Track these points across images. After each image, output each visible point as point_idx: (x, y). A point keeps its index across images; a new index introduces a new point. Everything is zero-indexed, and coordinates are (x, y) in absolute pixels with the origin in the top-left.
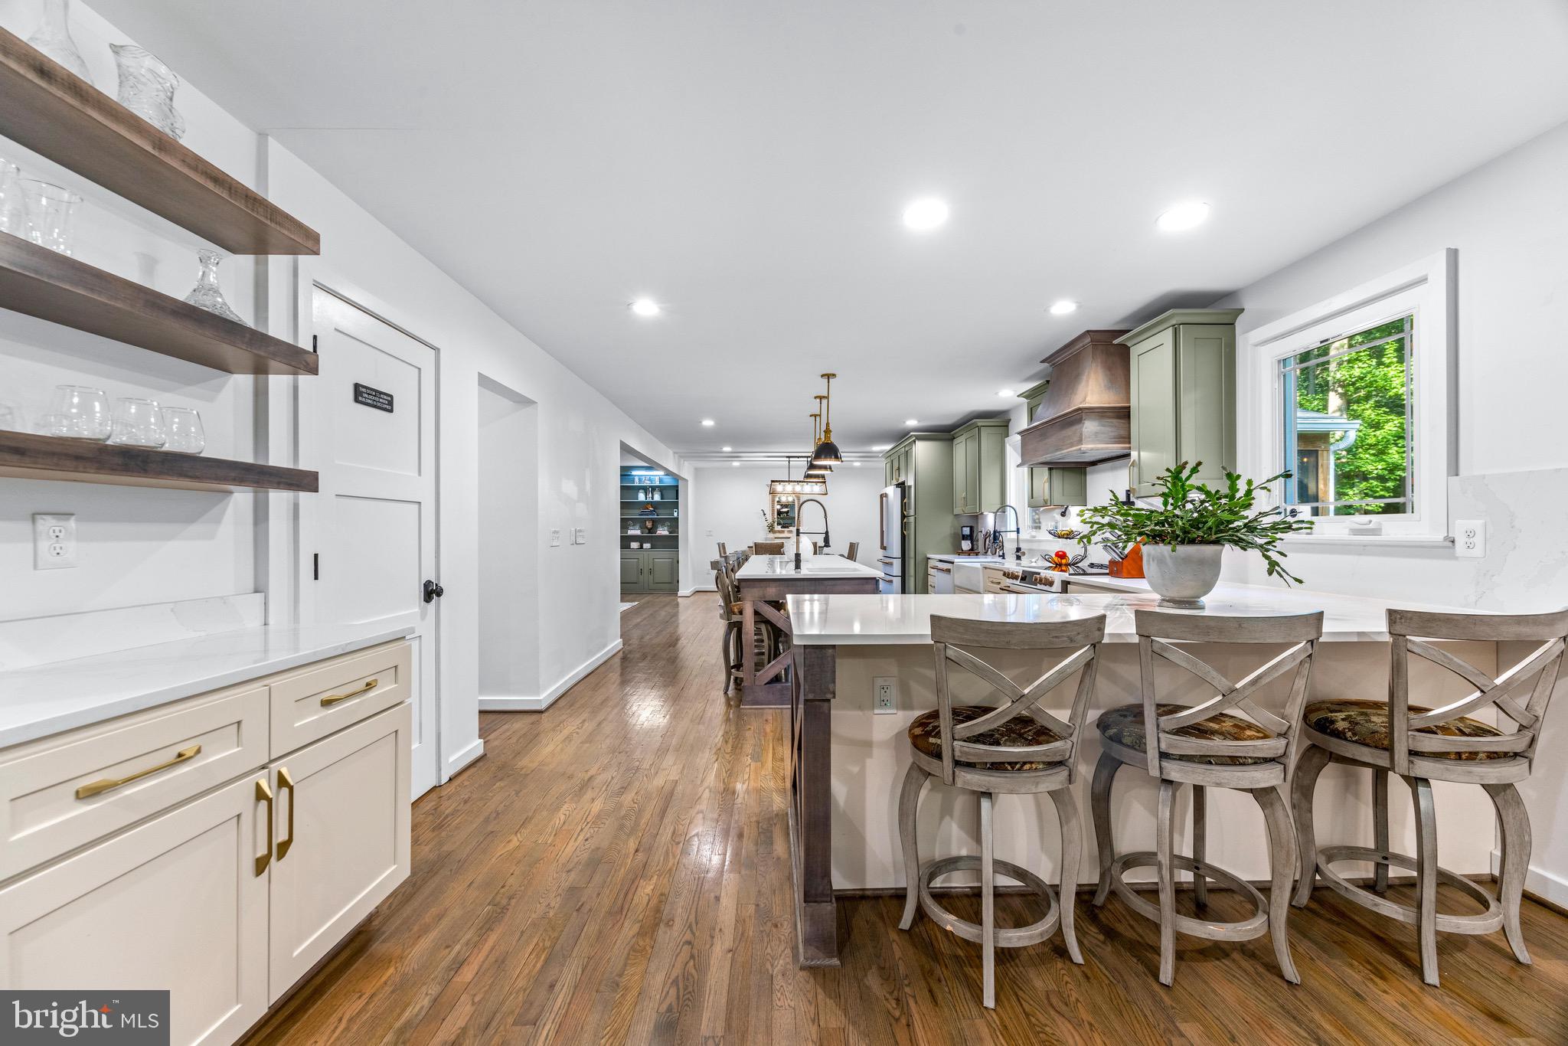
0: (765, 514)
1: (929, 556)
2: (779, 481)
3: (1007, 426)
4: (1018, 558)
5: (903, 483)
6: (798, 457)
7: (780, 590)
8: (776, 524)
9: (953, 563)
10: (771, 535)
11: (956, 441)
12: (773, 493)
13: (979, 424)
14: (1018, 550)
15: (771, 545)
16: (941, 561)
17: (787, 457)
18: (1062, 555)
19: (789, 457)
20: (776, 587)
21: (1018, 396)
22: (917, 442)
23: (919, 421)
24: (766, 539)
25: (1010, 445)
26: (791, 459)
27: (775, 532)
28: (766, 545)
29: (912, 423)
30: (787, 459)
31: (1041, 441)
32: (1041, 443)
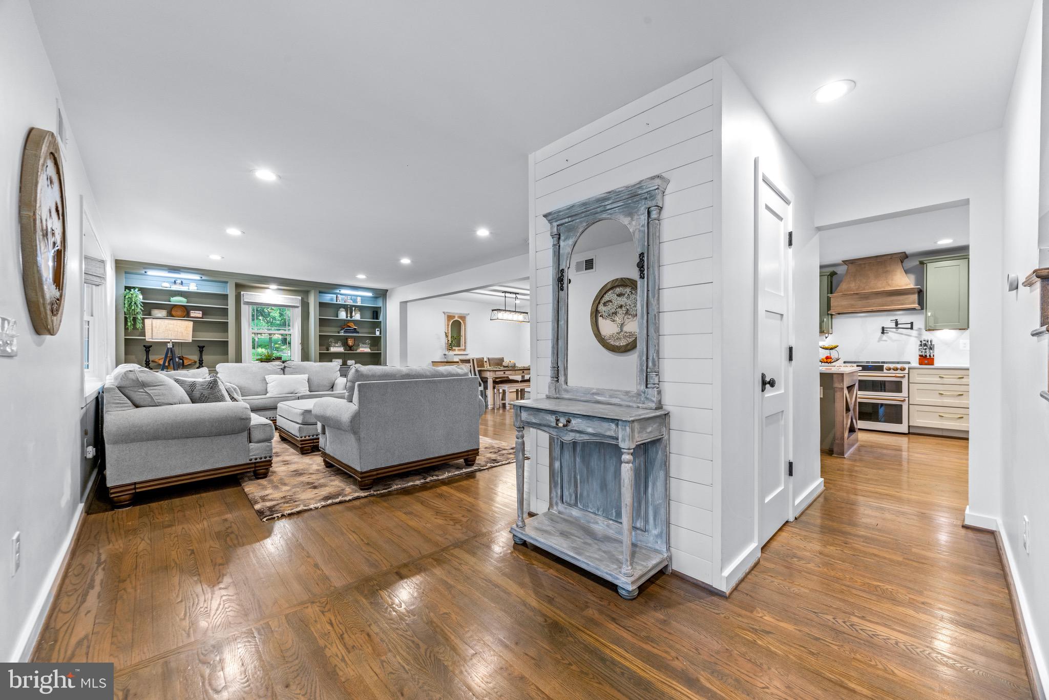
30: (503, 294)
31: (861, 300)
32: (860, 302)
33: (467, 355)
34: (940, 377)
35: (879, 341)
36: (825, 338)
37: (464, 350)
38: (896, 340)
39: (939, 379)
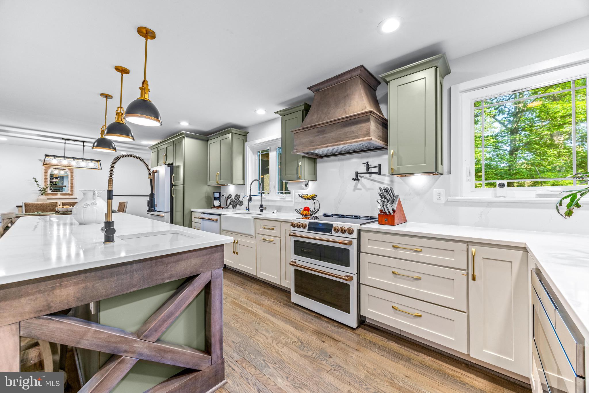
0: (36, 181)
1: (192, 210)
2: (54, 156)
3: (246, 136)
4: (262, 211)
5: (172, 164)
6: (75, 141)
7: (85, 288)
8: (49, 189)
9: (220, 215)
10: (44, 197)
11: (209, 142)
12: (46, 165)
13: (233, 131)
14: (262, 206)
15: (43, 205)
16: (204, 213)
17: (63, 139)
18: (307, 209)
19: (65, 139)
20: (77, 284)
21: (276, 113)
22: (186, 138)
23: (190, 124)
24: (38, 200)
25: (248, 146)
26: (67, 142)
27: (48, 195)
28: (38, 204)
29: (184, 124)
30: (64, 141)
31: (318, 135)
32: (318, 137)
33: (76, 199)
34: (393, 246)
35: (354, 190)
36: (304, 186)
37: (71, 194)
38: (370, 189)
39: (392, 250)
